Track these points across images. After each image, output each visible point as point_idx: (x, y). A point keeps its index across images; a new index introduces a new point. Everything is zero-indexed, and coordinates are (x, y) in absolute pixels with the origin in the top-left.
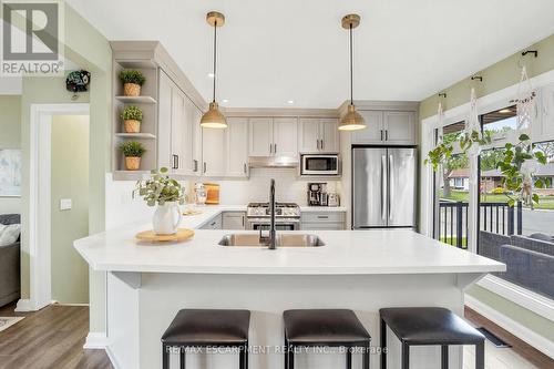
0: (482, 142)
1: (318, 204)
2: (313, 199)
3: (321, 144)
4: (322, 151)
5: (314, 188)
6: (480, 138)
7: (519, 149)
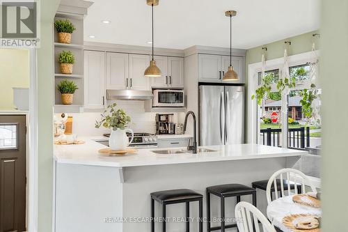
0: (291, 86)
1: (167, 133)
2: (161, 128)
3: (169, 80)
4: (170, 86)
5: (163, 118)
6: (289, 82)
7: (311, 93)
